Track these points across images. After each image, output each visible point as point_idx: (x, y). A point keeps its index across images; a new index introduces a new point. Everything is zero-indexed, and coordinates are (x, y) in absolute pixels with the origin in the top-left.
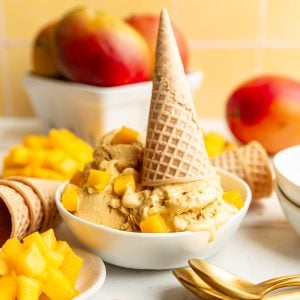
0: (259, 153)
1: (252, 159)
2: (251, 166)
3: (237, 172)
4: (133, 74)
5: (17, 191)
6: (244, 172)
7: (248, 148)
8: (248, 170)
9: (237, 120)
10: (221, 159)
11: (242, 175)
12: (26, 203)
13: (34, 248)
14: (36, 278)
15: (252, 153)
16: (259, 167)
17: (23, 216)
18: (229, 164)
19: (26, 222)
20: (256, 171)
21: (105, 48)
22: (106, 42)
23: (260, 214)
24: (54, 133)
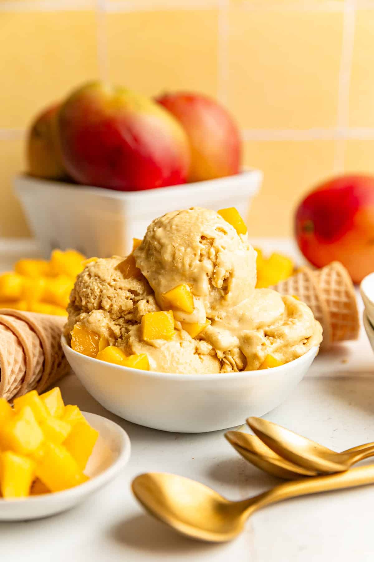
0: (339, 275)
1: (328, 282)
3: (308, 298)
4: (166, 173)
5: (7, 328)
7: (325, 270)
8: (323, 297)
9: (310, 236)
10: (286, 284)
11: (313, 303)
13: (27, 413)
14: (29, 455)
15: (329, 275)
16: (338, 293)
17: (16, 361)
18: (296, 289)
19: (20, 370)
21: (128, 138)
22: (130, 130)
23: (344, 362)
24: (57, 254)
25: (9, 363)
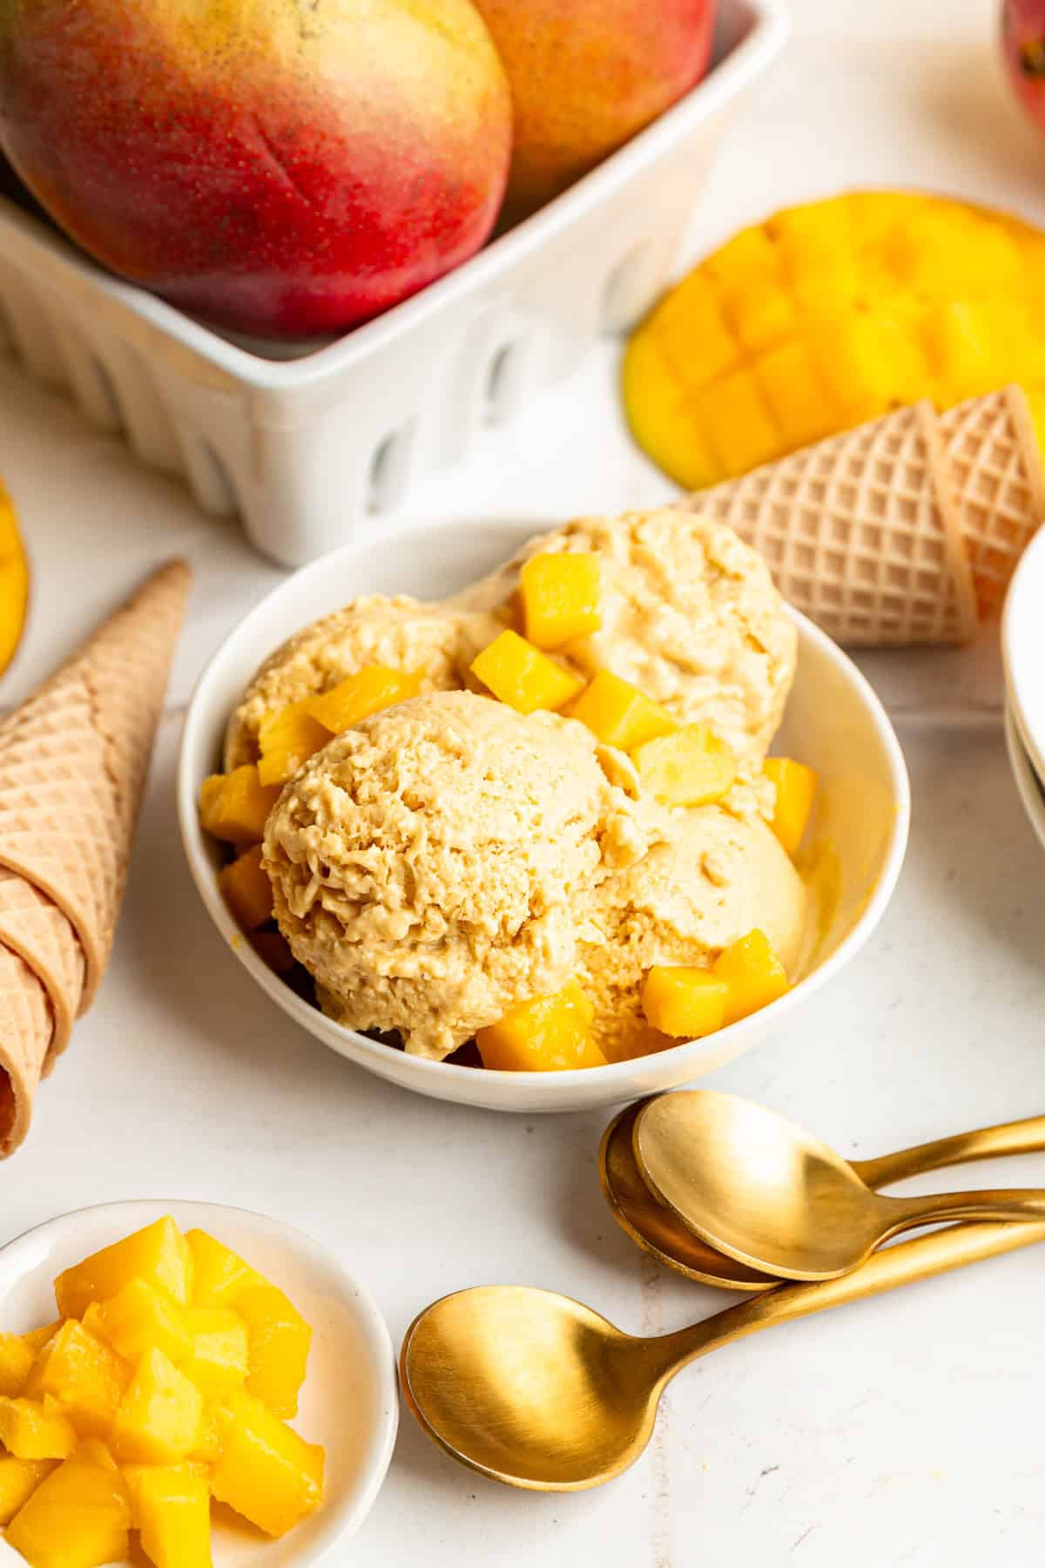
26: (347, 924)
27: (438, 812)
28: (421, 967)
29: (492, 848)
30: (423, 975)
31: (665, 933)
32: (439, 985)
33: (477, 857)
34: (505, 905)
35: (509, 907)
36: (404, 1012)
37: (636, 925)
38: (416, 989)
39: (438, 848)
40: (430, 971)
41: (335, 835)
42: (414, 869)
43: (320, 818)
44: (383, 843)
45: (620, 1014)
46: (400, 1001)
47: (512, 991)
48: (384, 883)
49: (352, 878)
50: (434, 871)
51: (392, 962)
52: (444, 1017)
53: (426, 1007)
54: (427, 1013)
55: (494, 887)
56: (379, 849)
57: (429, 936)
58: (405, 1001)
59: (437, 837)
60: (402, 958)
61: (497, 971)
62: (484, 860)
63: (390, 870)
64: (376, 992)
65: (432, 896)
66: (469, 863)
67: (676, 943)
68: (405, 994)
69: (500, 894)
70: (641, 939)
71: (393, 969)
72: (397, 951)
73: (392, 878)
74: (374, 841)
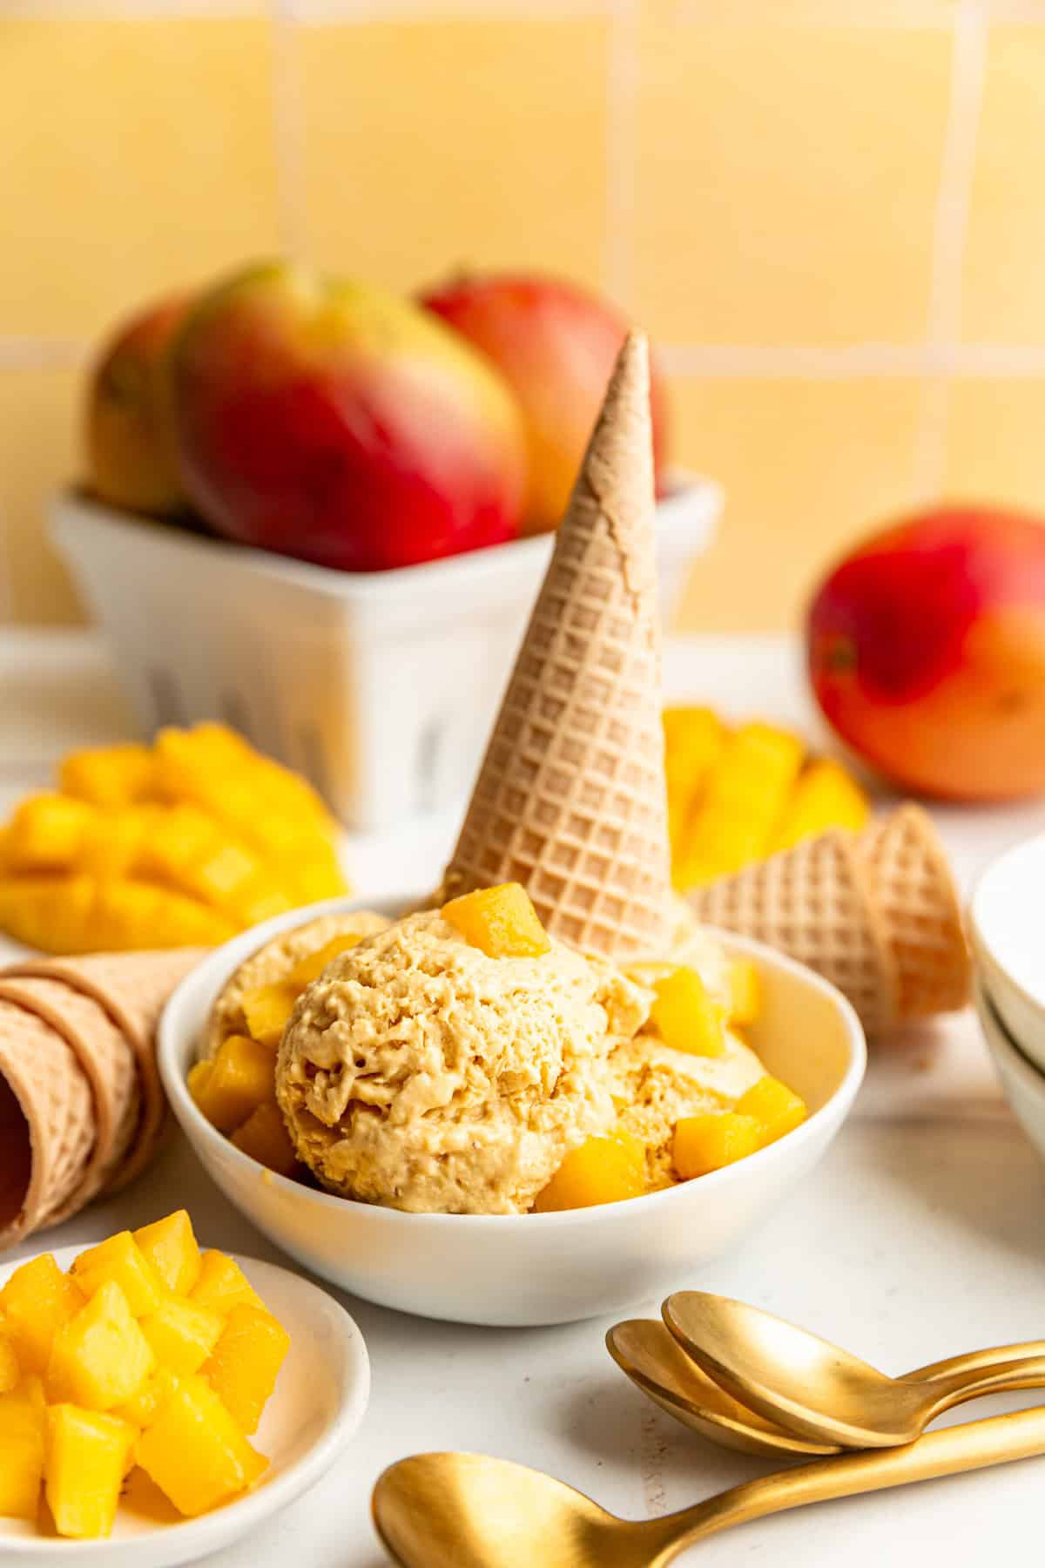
1: (901, 889)
2: (895, 915)
4: (463, 518)
5: (50, 1024)
6: (867, 938)
8: (883, 931)
9: (846, 681)
12: (81, 1065)
13: (111, 1300)
15: (904, 864)
16: (924, 922)
17: (71, 1119)
18: (814, 907)
19: (82, 1138)
20: (913, 936)
21: (359, 428)
22: (365, 406)
24: (174, 743)
25: (53, 1131)
26: (389, 1106)
27: (460, 971)
28: (471, 1136)
29: (519, 996)
30: (474, 1144)
31: (685, 1086)
32: (493, 1151)
33: (508, 1005)
34: (542, 1051)
35: (546, 1054)
36: (460, 1192)
37: (656, 1083)
38: (468, 1163)
39: (469, 1001)
40: (481, 1140)
41: (362, 1020)
42: (451, 1026)
43: (342, 1011)
44: (412, 1012)
45: (656, 1179)
46: (454, 1182)
47: (562, 1140)
48: (422, 1048)
49: (388, 1055)
50: (471, 1023)
51: (441, 1135)
52: (502, 1186)
53: (481, 1181)
54: (485, 1189)
55: (530, 1033)
56: (409, 1020)
57: (473, 1101)
58: (459, 1182)
59: (465, 990)
60: (450, 1129)
61: (546, 1123)
62: (514, 1008)
63: (425, 1034)
64: (428, 1177)
65: (473, 1048)
66: (500, 1012)
67: (696, 1097)
68: (459, 1172)
69: (535, 1039)
70: (662, 1098)
71: (444, 1143)
72: (443, 1124)
73: (430, 1041)
74: (403, 1013)
